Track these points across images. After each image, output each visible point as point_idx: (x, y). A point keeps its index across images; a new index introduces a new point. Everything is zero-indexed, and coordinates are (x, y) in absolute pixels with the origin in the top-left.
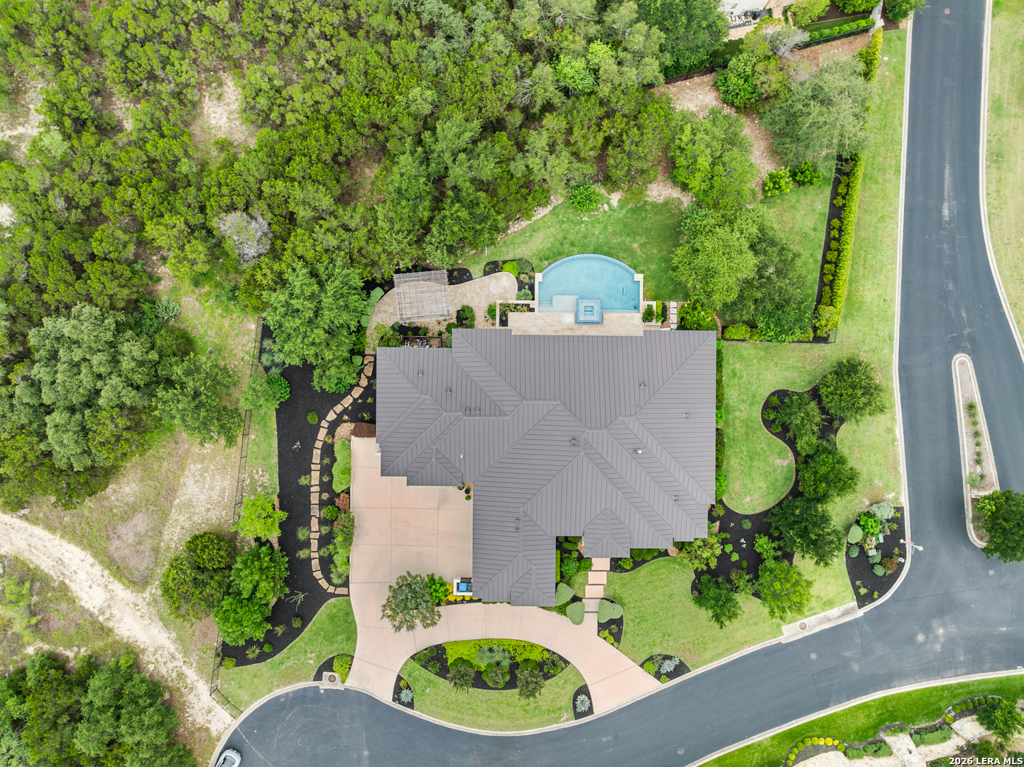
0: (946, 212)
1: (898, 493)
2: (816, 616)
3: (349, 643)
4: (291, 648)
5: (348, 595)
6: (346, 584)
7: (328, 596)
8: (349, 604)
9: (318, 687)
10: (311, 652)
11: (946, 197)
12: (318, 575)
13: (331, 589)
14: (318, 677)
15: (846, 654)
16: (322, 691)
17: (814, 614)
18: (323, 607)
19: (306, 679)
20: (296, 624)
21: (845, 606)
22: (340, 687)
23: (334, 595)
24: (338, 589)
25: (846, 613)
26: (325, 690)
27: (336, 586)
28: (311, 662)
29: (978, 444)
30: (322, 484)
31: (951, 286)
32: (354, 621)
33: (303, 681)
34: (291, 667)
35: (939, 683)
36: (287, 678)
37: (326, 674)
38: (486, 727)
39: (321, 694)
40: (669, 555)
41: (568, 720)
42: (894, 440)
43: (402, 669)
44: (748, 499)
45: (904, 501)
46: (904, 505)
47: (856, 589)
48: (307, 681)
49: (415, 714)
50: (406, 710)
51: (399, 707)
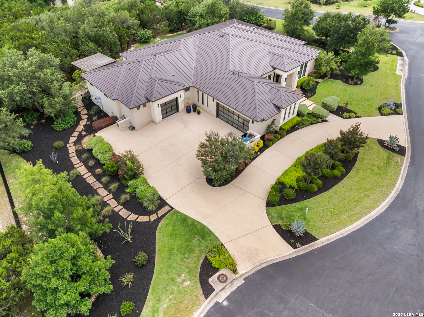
3: (208, 238)
4: (153, 290)
5: (172, 208)
6: (162, 203)
8: (178, 213)
9: (217, 303)
10: (179, 275)
12: (132, 217)
13: (153, 217)
14: (208, 290)
16: (225, 303)
17: (396, 65)
18: (157, 234)
19: (196, 304)
20: (141, 257)
21: (399, 59)
22: (240, 282)
23: (159, 219)
24: (159, 212)
25: (403, 60)
26: (228, 298)
27: (156, 211)
28: (187, 283)
30: (90, 169)
32: (194, 222)
33: (196, 310)
34: (169, 307)
37: (213, 280)
39: (227, 307)
40: (320, 82)
41: (402, 161)
43: (271, 219)
47: (392, 54)
48: (199, 306)
49: (322, 243)
50: (313, 245)
51: (305, 249)
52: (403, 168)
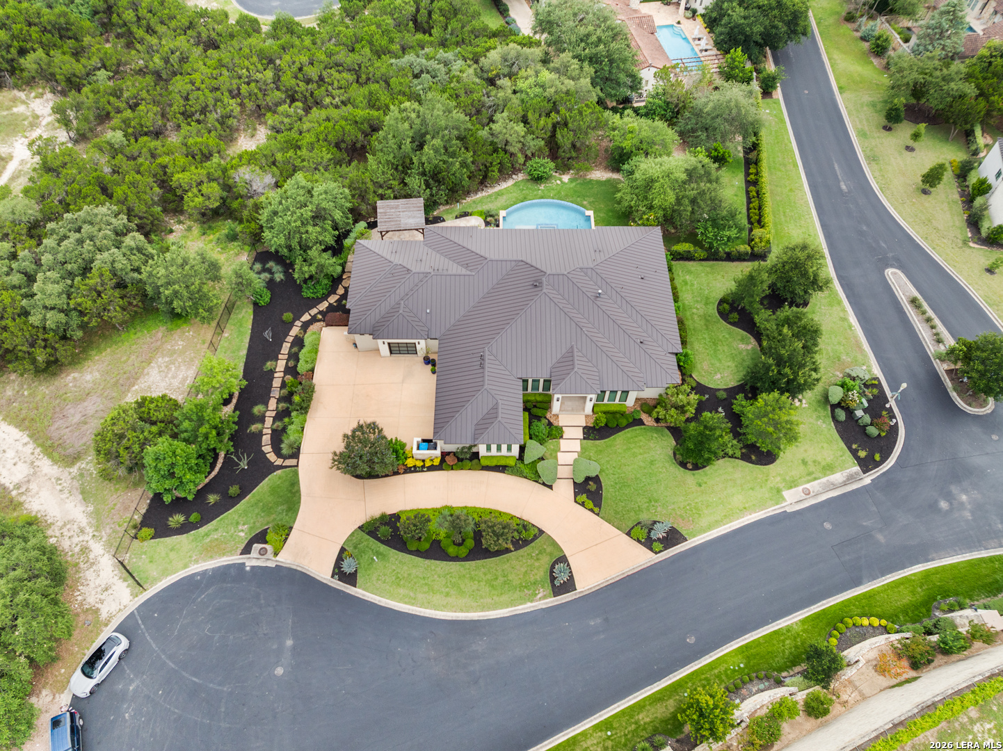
0: (844, 187)
1: (869, 366)
2: (819, 481)
3: (290, 514)
4: (221, 520)
5: (297, 466)
6: (296, 454)
7: (273, 468)
8: (296, 474)
9: (244, 564)
10: (244, 524)
11: (840, 178)
12: (267, 449)
13: (279, 462)
14: (247, 550)
15: (864, 524)
16: (248, 568)
17: (815, 479)
18: (267, 479)
19: (231, 553)
20: (234, 490)
21: (848, 471)
22: (271, 564)
23: (281, 467)
24: (287, 461)
25: (851, 478)
26: (253, 567)
27: (285, 458)
28: (242, 534)
29: (933, 327)
30: (287, 367)
31: (865, 228)
32: (299, 491)
33: (228, 556)
34: (217, 539)
35: (984, 554)
36: (210, 551)
37: (257, 547)
38: (444, 607)
39: (246, 572)
40: (644, 424)
41: (544, 597)
42: (850, 326)
43: (348, 540)
44: (719, 376)
45: (877, 371)
46: (878, 376)
47: (854, 453)
48: (232, 555)
49: (356, 593)
50: (347, 588)
51: (339, 585)
52: (529, 604)
